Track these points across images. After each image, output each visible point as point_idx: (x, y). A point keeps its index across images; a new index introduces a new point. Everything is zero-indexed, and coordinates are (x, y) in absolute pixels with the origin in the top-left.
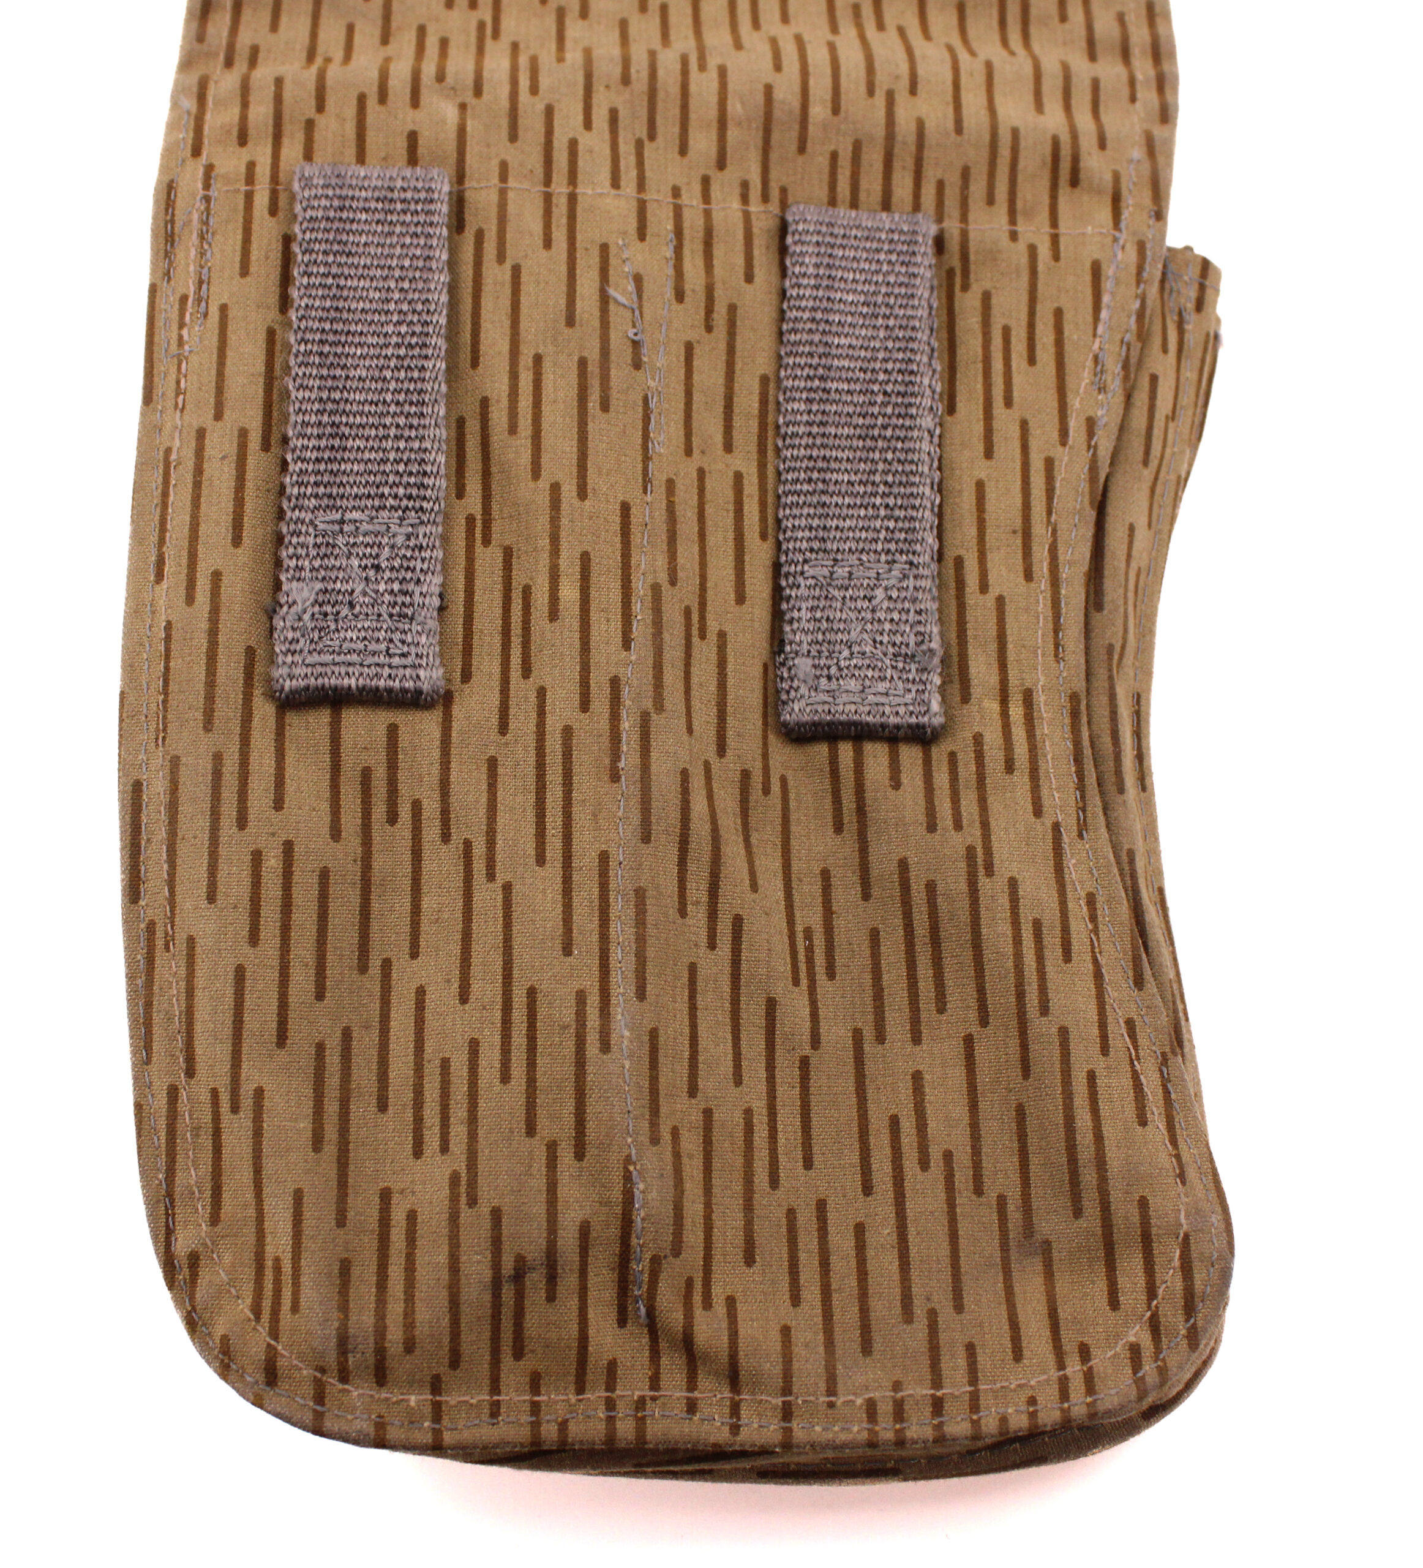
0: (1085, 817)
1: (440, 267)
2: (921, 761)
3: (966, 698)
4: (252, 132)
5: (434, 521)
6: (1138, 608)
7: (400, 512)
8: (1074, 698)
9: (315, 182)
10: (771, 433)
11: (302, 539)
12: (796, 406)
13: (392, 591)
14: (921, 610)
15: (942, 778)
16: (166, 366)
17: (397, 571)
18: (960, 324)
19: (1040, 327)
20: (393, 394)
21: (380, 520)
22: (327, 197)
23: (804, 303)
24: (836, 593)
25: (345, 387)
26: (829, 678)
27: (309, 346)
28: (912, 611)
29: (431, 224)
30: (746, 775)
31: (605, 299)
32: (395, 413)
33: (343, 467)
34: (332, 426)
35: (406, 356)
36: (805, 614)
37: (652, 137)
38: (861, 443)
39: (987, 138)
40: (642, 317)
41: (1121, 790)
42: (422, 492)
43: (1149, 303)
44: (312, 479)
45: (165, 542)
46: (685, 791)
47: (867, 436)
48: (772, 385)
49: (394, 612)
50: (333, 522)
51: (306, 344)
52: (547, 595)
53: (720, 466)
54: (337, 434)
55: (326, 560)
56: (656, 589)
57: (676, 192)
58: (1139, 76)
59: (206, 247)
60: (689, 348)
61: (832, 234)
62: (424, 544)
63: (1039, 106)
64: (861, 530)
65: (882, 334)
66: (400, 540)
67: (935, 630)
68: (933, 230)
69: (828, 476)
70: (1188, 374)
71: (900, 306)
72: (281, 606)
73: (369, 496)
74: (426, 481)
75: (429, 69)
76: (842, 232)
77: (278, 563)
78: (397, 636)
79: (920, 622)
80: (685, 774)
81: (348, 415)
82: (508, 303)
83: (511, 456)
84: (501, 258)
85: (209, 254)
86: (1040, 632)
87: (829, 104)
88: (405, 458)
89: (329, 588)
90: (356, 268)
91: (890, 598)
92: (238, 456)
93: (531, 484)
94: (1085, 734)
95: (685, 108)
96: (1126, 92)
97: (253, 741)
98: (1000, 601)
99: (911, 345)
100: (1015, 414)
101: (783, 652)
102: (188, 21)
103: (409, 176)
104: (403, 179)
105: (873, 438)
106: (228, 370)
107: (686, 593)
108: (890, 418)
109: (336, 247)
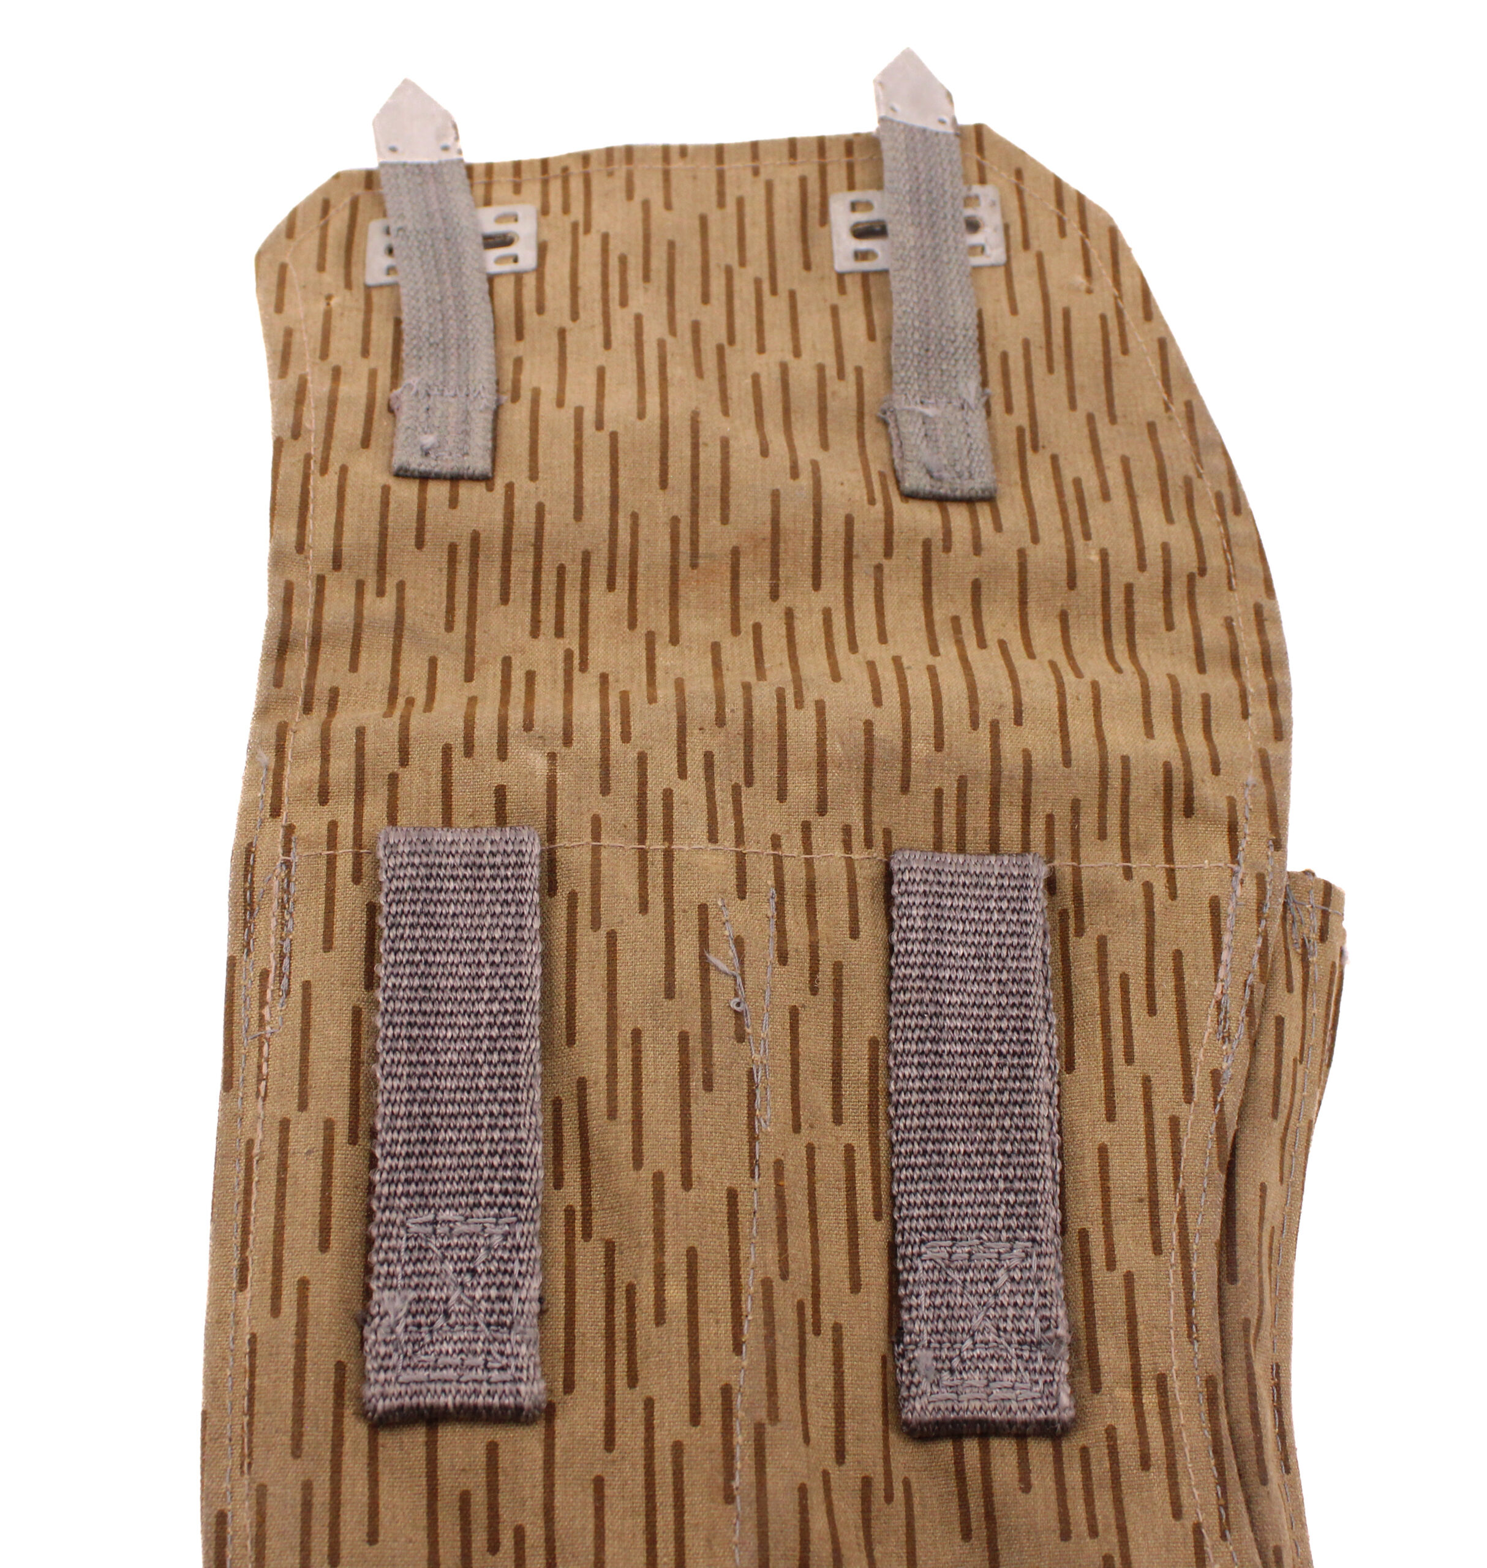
0: (1227, 1515)
1: (533, 936)
2: (1051, 1458)
3: (1096, 1388)
4: (333, 789)
5: (532, 1219)
6: (1273, 1272)
7: (496, 1210)
8: (1210, 1382)
9: (400, 849)
10: (882, 1101)
11: (393, 1242)
12: (907, 1071)
13: (489, 1297)
14: (1046, 1292)
15: (1074, 1476)
16: (246, 1047)
17: (495, 1275)
18: (1076, 972)
19: (1159, 972)
20: (486, 1079)
21: (475, 1220)
22: (413, 865)
23: (912, 960)
24: (956, 1276)
25: (435, 1074)
26: (952, 1371)
27: (398, 1030)
28: (1036, 1293)
29: (522, 890)
30: (867, 1482)
31: (705, 967)
32: (489, 1100)
33: (435, 1162)
34: (422, 1118)
35: (499, 1037)
36: (924, 1301)
37: (749, 783)
38: (976, 1110)
39: (1097, 769)
40: (744, 984)
41: (1264, 1481)
42: (519, 1187)
43: (1271, 940)
44: (403, 1177)
45: (248, 1246)
46: (804, 1510)
47: (983, 1102)
48: (881, 1048)
49: (492, 1320)
50: (425, 1224)
51: (394, 1028)
52: (652, 1297)
53: (831, 1140)
54: (428, 1126)
55: (419, 1265)
56: (767, 1285)
57: (776, 842)
58: (1251, 689)
59: (287, 917)
60: (794, 1013)
61: (939, 883)
62: (522, 1244)
63: (1149, 732)
64: (979, 1206)
65: (994, 989)
66: (497, 1240)
67: (1061, 1313)
68: (1043, 871)
69: (944, 1147)
70: (1315, 1011)
71: (1013, 958)
72: (373, 1317)
73: (463, 1193)
74: (522, 1174)
75: (516, 716)
76: (950, 880)
77: (368, 1270)
78: (495, 1347)
79: (1045, 1306)
80: (803, 1490)
81: (439, 1105)
82: (604, 973)
83: (611, 1143)
84: (596, 924)
85: (290, 924)
86: (1172, 1311)
87: (932, 740)
88: (500, 1150)
89: (423, 1296)
90: (445, 942)
91: (1013, 1279)
92: (324, 1151)
93: (633, 1174)
94: (1224, 1420)
95: (782, 749)
96: (1237, 707)
97: (344, 1467)
98: (1129, 1277)
99: (1025, 1000)
100: (1137, 1070)
101: (902, 1342)
102: (265, 662)
103: (498, 839)
104: (492, 842)
105: (989, 1104)
106: (313, 1054)
107: (798, 1286)
108: (1006, 1081)
109: (423, 920)
